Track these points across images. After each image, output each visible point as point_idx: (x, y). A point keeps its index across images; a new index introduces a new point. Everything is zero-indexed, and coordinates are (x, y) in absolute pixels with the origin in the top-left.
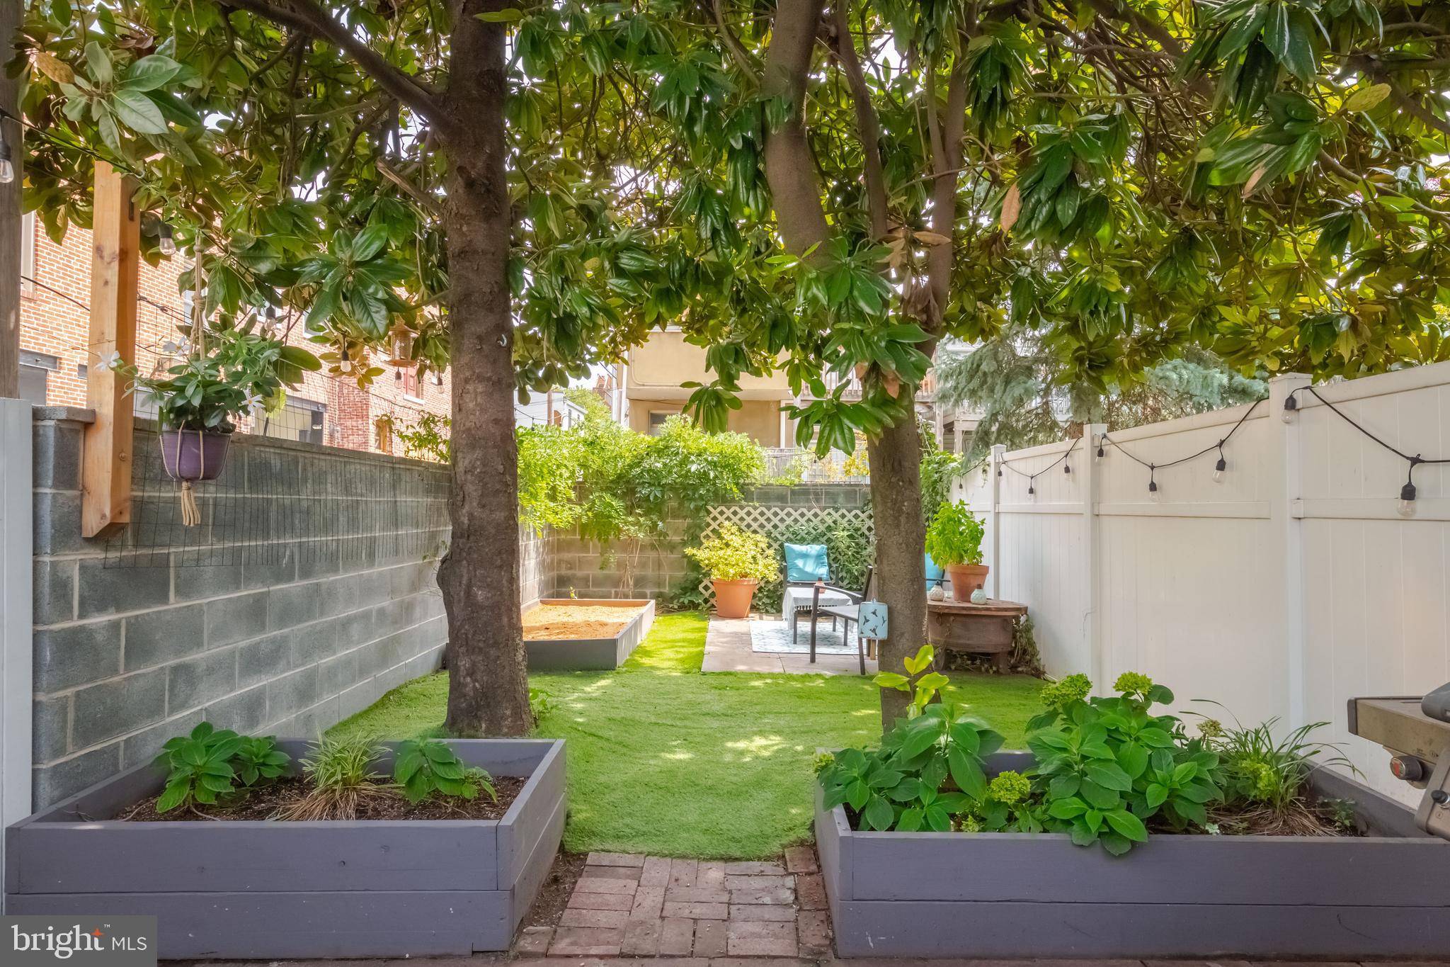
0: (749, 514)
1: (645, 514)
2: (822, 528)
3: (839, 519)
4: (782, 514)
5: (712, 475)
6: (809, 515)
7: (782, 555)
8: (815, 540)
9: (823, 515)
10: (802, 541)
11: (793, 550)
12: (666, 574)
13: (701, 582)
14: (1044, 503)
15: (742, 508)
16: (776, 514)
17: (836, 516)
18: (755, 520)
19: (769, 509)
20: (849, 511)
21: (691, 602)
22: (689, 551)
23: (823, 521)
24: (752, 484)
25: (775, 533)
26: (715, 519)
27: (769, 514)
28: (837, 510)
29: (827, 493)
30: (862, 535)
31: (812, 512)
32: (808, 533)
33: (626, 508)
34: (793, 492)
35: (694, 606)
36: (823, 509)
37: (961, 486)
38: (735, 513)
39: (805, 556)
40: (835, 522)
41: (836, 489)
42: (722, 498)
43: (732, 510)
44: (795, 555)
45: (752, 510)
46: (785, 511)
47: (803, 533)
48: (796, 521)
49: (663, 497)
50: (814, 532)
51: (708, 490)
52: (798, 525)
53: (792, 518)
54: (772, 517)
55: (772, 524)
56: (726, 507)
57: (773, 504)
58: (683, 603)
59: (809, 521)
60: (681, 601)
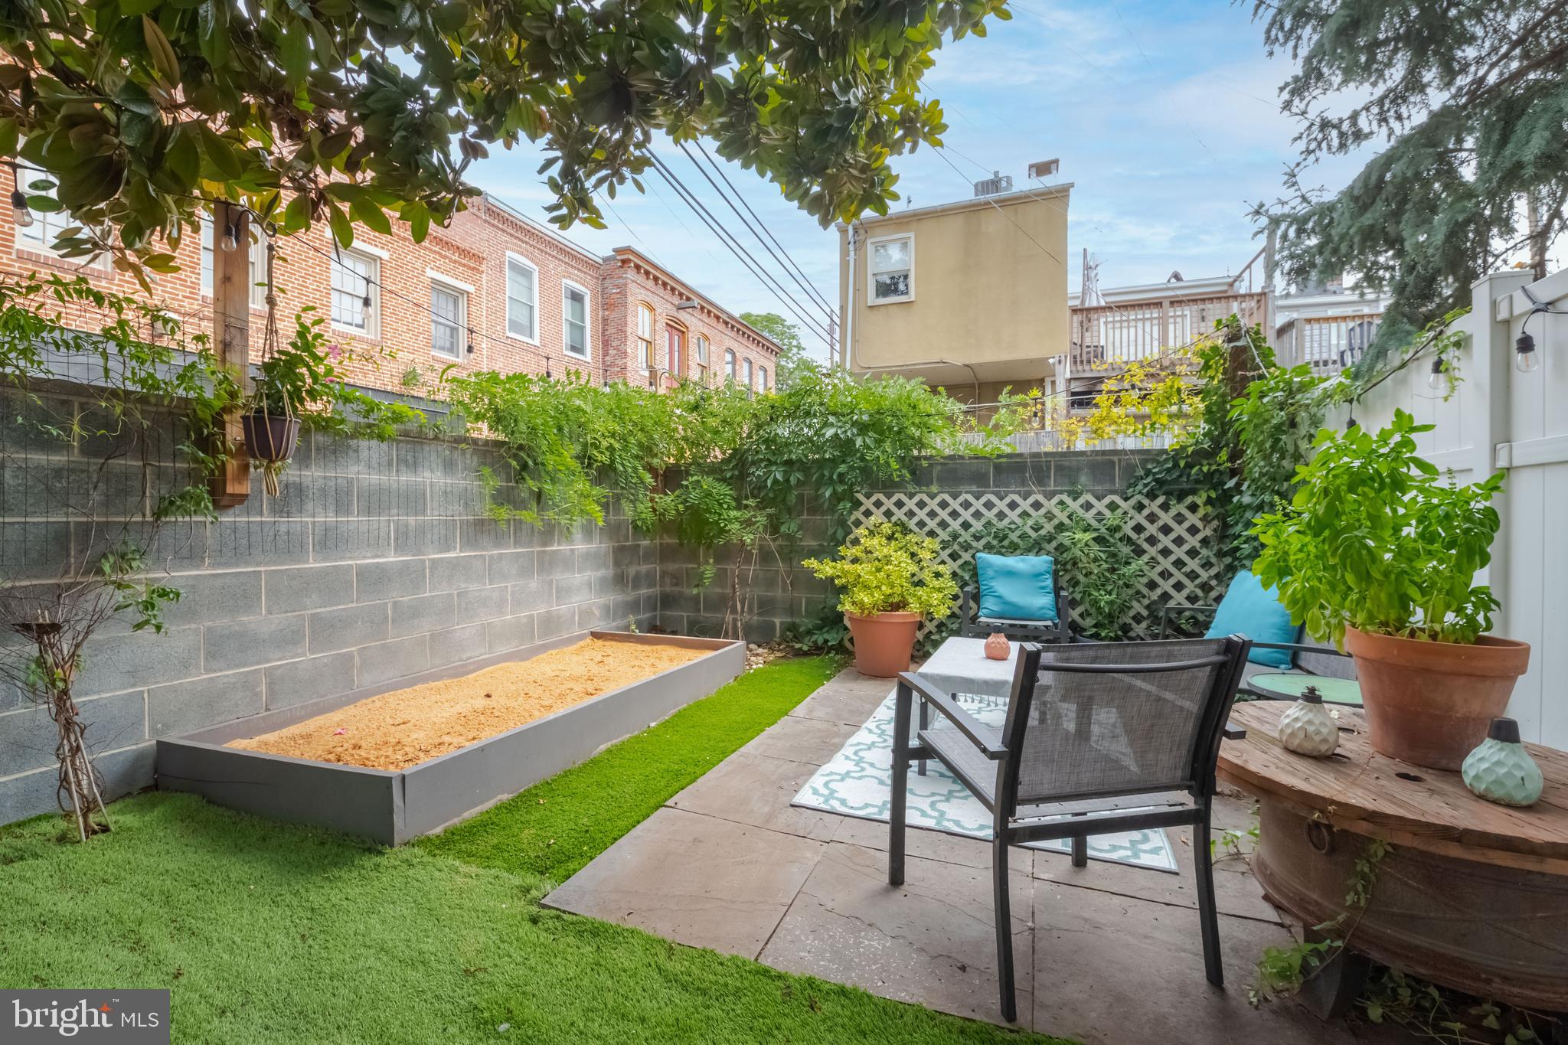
0: (921, 505)
1: (761, 507)
2: (1048, 527)
3: (1080, 512)
4: (978, 505)
5: (859, 442)
6: (1025, 505)
7: (973, 573)
8: (1036, 547)
9: (1050, 505)
10: (1013, 549)
11: (990, 565)
15: (910, 496)
16: (966, 505)
17: (1074, 506)
18: (932, 514)
19: (955, 497)
20: (1099, 498)
21: (827, 641)
23: (1050, 516)
24: (929, 458)
26: (867, 513)
27: (955, 505)
28: (1076, 497)
29: (1060, 469)
30: (1125, 539)
31: (1031, 500)
32: (1024, 536)
34: (998, 468)
36: (1049, 496)
38: (900, 504)
39: (1010, 574)
40: (1071, 517)
41: (1075, 462)
43: (894, 499)
44: (990, 573)
45: (926, 499)
46: (983, 500)
47: (1014, 537)
48: (1001, 515)
49: (787, 481)
50: (1033, 534)
51: (852, 468)
52: (1006, 522)
53: (995, 511)
54: (960, 510)
55: (960, 520)
56: (885, 494)
57: (961, 488)
58: (815, 643)
59: (1025, 515)
60: (814, 638)
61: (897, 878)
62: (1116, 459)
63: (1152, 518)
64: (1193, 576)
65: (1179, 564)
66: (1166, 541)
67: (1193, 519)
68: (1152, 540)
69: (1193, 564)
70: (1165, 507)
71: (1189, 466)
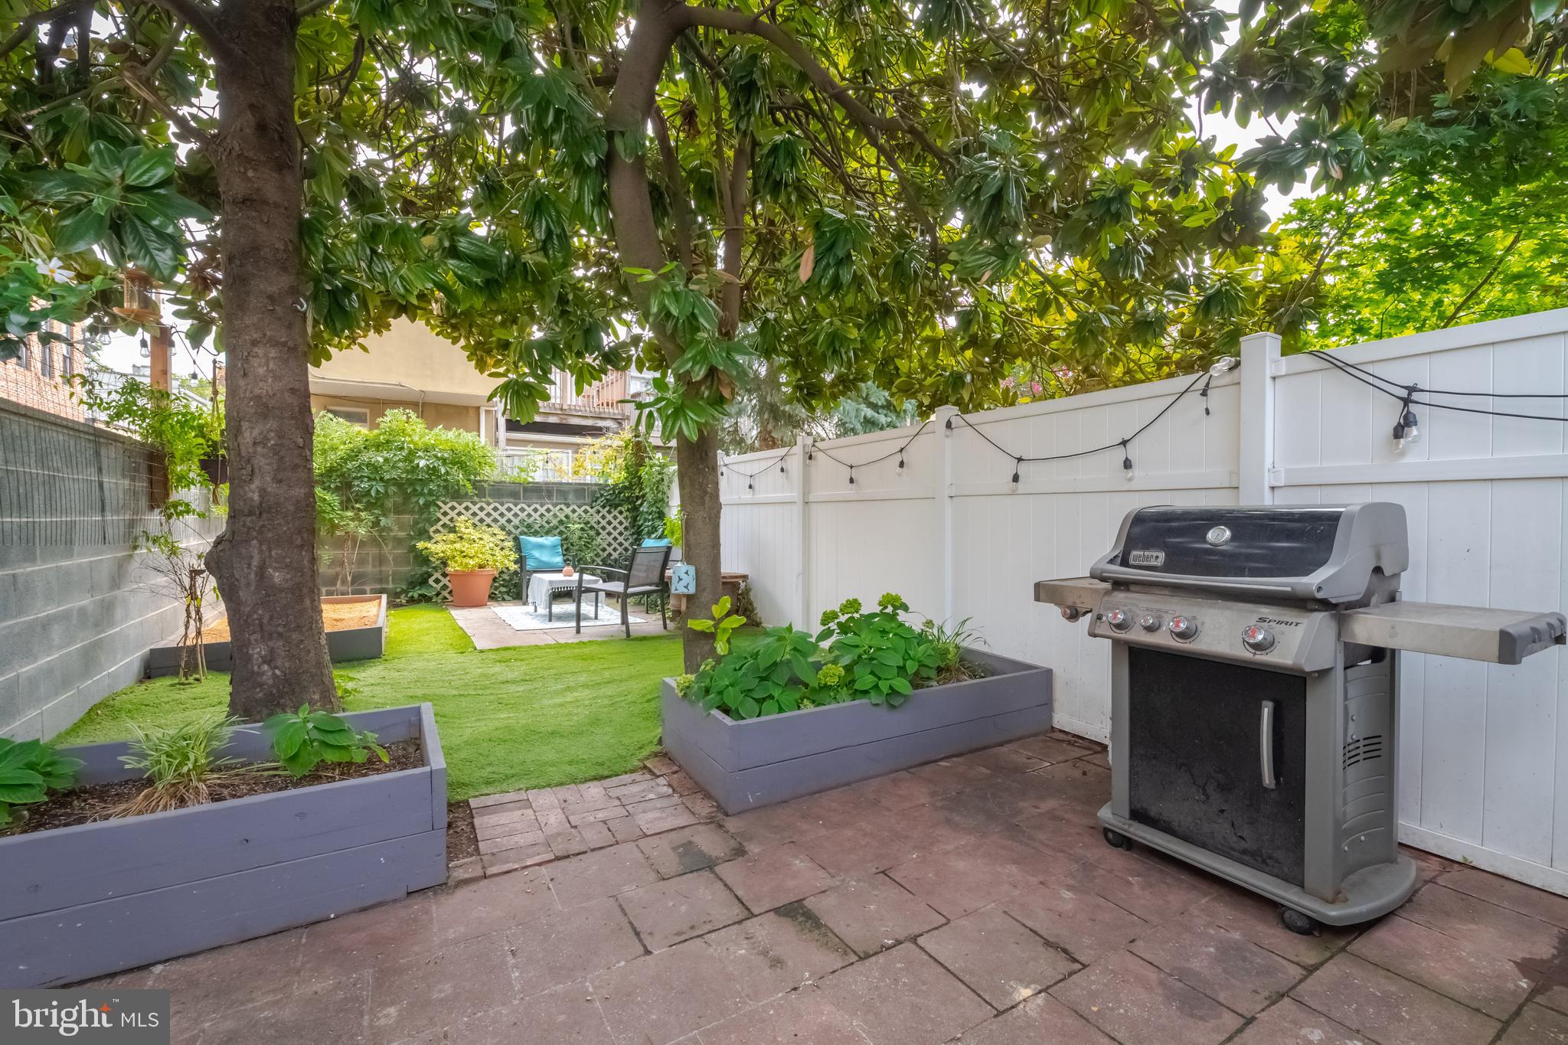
0: (481, 509)
1: (366, 509)
2: (555, 522)
3: (571, 514)
4: (516, 510)
5: (443, 471)
6: (542, 510)
7: (518, 547)
8: (547, 533)
9: (555, 510)
10: (536, 534)
11: (530, 542)
12: (389, 569)
13: (430, 575)
14: (760, 496)
15: (474, 504)
16: (509, 510)
17: (568, 511)
18: (489, 515)
19: (502, 505)
20: (580, 507)
21: (420, 595)
22: (420, 545)
23: (555, 516)
24: (486, 481)
25: (510, 527)
26: (445, 514)
27: (502, 509)
28: (568, 506)
29: (558, 491)
30: (592, 528)
31: (545, 507)
32: (542, 527)
33: (341, 503)
34: (526, 490)
35: (425, 599)
36: (556, 505)
38: (467, 509)
39: (541, 547)
40: (567, 517)
41: (566, 488)
42: (456, 494)
43: (464, 505)
44: (530, 546)
45: (485, 506)
46: (519, 507)
47: (536, 527)
48: (529, 515)
49: (386, 492)
50: (547, 526)
51: (439, 486)
52: (532, 519)
53: (526, 513)
54: (505, 512)
55: (506, 518)
56: (457, 502)
57: (505, 500)
58: (412, 597)
59: (542, 515)
60: (410, 595)
61: (578, 631)
62: (586, 487)
63: (603, 517)
64: (621, 544)
65: (615, 539)
66: (609, 528)
67: (621, 518)
68: (604, 528)
69: (621, 539)
70: (609, 512)
71: (620, 493)
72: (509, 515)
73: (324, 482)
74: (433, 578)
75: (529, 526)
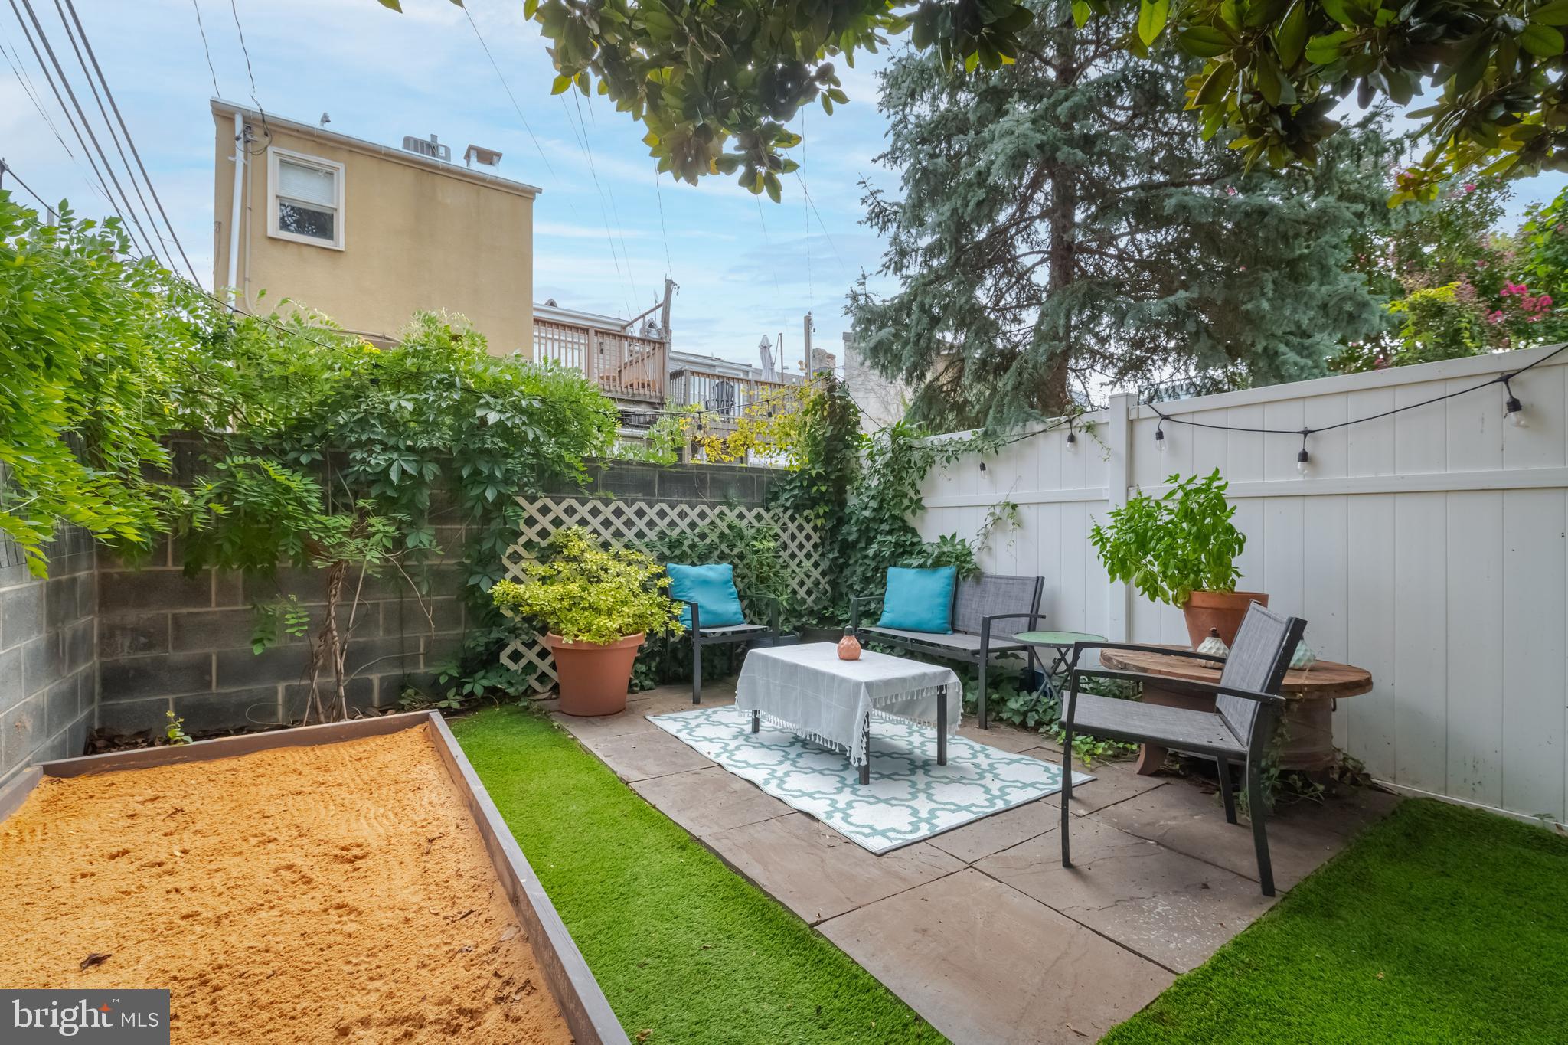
0: (595, 512)
1: (380, 512)
2: (712, 537)
3: (736, 522)
4: (651, 514)
5: (530, 435)
8: (703, 559)
9: (713, 515)
11: (686, 576)
12: (420, 637)
13: (501, 644)
15: (584, 502)
16: (640, 513)
17: (731, 516)
19: (629, 504)
20: (749, 509)
21: (485, 690)
22: (484, 587)
23: (712, 525)
24: (601, 459)
26: (531, 522)
28: (730, 507)
29: (714, 481)
31: (697, 510)
32: (693, 546)
33: (323, 498)
34: (663, 476)
35: (494, 696)
36: (712, 506)
37: (983, 467)
38: (571, 511)
39: (705, 583)
40: (731, 527)
43: (565, 504)
44: (687, 583)
45: (600, 506)
46: (656, 508)
47: (687, 546)
48: (672, 524)
49: (420, 473)
51: (523, 464)
52: (677, 531)
53: (667, 520)
54: (634, 519)
55: (635, 530)
56: (552, 499)
57: (634, 496)
58: (472, 693)
59: (693, 525)
60: (467, 689)
62: (755, 475)
63: (784, 528)
67: (808, 528)
70: (792, 519)
72: (641, 524)
73: (283, 452)
74: (508, 650)
75: (675, 545)
